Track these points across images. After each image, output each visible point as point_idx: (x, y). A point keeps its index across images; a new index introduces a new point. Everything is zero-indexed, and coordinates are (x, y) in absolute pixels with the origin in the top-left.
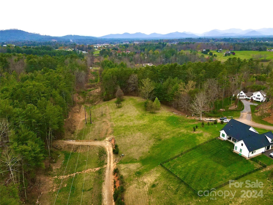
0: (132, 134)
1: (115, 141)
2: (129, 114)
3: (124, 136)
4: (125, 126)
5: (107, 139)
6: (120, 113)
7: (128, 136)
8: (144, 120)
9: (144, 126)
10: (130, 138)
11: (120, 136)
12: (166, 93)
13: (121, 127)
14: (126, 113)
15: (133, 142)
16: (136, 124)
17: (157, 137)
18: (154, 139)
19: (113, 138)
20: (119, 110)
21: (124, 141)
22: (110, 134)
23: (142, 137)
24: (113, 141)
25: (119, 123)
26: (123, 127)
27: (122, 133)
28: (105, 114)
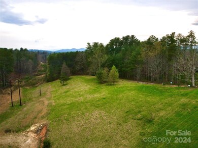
0: (83, 114)
1: (48, 131)
2: (76, 90)
3: (67, 120)
4: (71, 103)
5: (33, 128)
6: (66, 90)
7: (76, 118)
8: (101, 93)
9: (104, 100)
10: (79, 121)
11: (59, 120)
12: (123, 63)
13: (64, 105)
14: (73, 89)
15: (87, 130)
16: (89, 99)
17: (139, 116)
18: (136, 121)
19: (45, 125)
20: (64, 87)
21: (67, 130)
22: (43, 117)
23: (104, 118)
24: (44, 131)
25: (61, 101)
26: (68, 105)
27: (65, 114)
28: (45, 94)
